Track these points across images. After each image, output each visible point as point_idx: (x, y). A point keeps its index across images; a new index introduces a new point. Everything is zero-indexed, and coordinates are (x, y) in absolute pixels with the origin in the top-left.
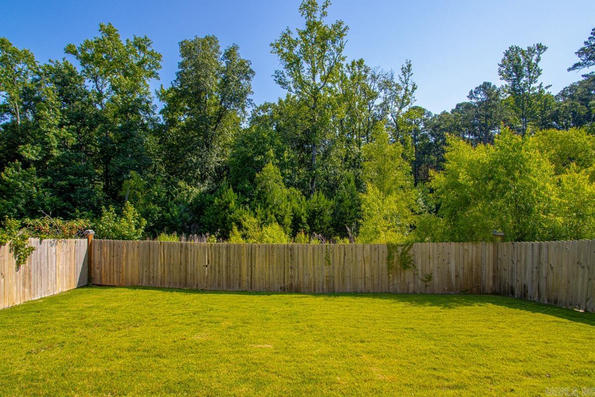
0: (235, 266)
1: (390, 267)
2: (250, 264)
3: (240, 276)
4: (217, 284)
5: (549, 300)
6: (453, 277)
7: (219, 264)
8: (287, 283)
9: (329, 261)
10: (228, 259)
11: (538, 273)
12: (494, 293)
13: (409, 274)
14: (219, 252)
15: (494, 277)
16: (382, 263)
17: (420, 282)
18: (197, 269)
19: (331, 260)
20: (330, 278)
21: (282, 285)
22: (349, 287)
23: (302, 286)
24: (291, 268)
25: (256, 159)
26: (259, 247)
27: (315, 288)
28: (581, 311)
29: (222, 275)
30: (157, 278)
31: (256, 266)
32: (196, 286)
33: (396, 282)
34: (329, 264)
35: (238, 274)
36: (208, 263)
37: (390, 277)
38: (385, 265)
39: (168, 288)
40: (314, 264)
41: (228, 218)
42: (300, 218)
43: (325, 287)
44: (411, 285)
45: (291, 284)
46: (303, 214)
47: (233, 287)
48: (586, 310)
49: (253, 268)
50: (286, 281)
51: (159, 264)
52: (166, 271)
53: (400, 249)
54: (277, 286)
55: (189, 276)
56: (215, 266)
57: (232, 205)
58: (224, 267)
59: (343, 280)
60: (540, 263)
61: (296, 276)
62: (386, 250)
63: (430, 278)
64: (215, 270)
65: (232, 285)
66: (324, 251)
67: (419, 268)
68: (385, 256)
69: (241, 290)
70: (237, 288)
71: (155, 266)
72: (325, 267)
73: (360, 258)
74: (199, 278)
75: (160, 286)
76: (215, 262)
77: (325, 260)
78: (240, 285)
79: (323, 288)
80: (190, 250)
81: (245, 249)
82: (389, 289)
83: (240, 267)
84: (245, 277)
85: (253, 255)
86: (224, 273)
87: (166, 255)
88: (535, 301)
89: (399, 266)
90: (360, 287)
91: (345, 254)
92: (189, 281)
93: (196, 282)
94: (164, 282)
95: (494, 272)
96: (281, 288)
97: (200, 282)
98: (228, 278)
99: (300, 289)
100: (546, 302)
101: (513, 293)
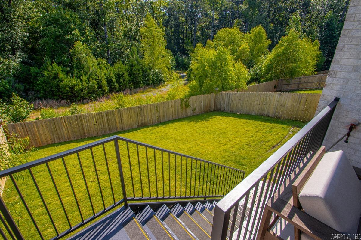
0: (112, 121)
1: (182, 108)
2: (120, 119)
3: (116, 125)
4: (104, 131)
5: (231, 111)
6: (202, 108)
7: (103, 122)
8: (140, 123)
9: (158, 110)
10: (108, 118)
11: (228, 103)
12: (214, 111)
13: (188, 109)
14: (102, 116)
15: (215, 105)
16: (179, 106)
17: (192, 112)
18: (90, 127)
19: (158, 109)
20: (159, 117)
21: (138, 125)
22: (166, 119)
23: (147, 123)
24: (141, 116)
25: (66, 37)
26: (124, 109)
27: (152, 123)
28: (239, 114)
29: (106, 126)
30: (64, 137)
31: (124, 119)
32: (91, 135)
33: (184, 113)
34: (158, 111)
35: (115, 124)
36: (96, 123)
37: (181, 112)
38: (180, 107)
39: (74, 140)
40: (151, 113)
41: (61, 85)
42: (112, 80)
43: (157, 121)
44: (189, 113)
45: (142, 123)
46: (113, 77)
47: (113, 131)
48: (240, 113)
49: (122, 120)
50: (139, 122)
51: (64, 129)
52: (69, 132)
53: (185, 100)
54: (135, 126)
55: (86, 132)
56: (101, 123)
57: (61, 75)
58: (106, 123)
59: (164, 116)
60: (229, 100)
61: (144, 119)
62: (180, 101)
63: (195, 109)
64: (101, 125)
65: (112, 130)
66: (155, 106)
67: (192, 106)
68: (180, 104)
69: (117, 131)
70: (115, 131)
71: (62, 131)
72: (156, 113)
73: (170, 107)
74: (92, 131)
75: (68, 140)
76: (101, 122)
77: (156, 110)
78: (116, 130)
79: (156, 122)
80: (83, 118)
81: (116, 112)
82: (181, 116)
83: (115, 121)
84: (119, 125)
85: (121, 114)
86: (107, 125)
87: (67, 124)
88: (226, 112)
89: (185, 107)
90: (170, 118)
91: (164, 106)
92: (86, 134)
93: (91, 133)
94: (70, 138)
95: (215, 103)
96: (137, 126)
97: (94, 133)
98: (109, 128)
99: (146, 124)
100: (230, 112)
101: (220, 110)
